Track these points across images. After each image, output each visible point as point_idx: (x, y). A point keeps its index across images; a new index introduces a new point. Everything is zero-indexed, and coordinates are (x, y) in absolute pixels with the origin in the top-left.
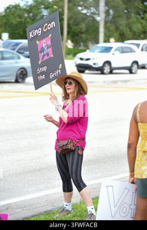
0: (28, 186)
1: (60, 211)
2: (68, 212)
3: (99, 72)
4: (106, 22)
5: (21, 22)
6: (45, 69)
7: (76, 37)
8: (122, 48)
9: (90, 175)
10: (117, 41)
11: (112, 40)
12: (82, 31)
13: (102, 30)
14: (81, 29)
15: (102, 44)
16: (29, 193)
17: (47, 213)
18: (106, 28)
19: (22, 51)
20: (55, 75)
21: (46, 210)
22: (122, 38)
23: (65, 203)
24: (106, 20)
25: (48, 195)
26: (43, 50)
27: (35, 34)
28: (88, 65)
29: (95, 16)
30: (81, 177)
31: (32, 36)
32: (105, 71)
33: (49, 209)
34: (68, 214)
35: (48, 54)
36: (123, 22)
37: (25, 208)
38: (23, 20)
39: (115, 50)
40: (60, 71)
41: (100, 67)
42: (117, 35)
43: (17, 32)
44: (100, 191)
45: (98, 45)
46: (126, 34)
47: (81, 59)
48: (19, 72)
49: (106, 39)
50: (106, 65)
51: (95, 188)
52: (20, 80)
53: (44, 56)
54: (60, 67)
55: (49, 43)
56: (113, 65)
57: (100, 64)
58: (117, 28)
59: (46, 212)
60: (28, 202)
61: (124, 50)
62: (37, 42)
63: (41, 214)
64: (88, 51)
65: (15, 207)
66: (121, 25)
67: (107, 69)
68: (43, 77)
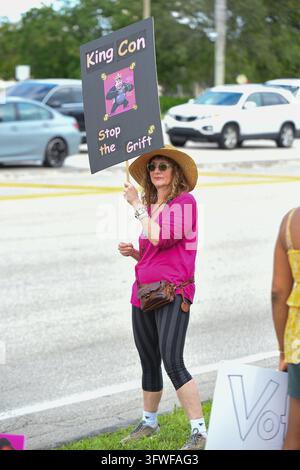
0: (68, 378)
1: (133, 429)
2: (150, 431)
3: (215, 145)
4: (228, 43)
5: (56, 42)
6: (116, 132)
7: (167, 74)
8: (262, 95)
9: (195, 356)
10: (251, 81)
11: (241, 79)
12: (181, 60)
13: (220, 58)
14: (178, 57)
15: (220, 88)
16: (71, 392)
17: (108, 432)
18: (228, 53)
19: (57, 103)
20: (137, 147)
21: (105, 426)
22: (261, 75)
23: (145, 414)
24: (230, 37)
25: (108, 396)
26: (114, 93)
27: (98, 59)
28: (192, 129)
29: (206, 30)
30: (181, 358)
31: (93, 63)
32: (227, 143)
33: (110, 425)
34: (149, 436)
35: (125, 103)
36: (263, 42)
37: (62, 424)
38: (59, 39)
39: (248, 100)
40: (149, 139)
41: (216, 135)
42: (251, 68)
43: (47, 63)
44: (214, 388)
45: (214, 90)
46: (269, 67)
47: (178, 118)
48: (51, 145)
49: (230, 76)
50: (230, 130)
51: (204, 383)
52: (53, 162)
53: (116, 105)
54: (151, 132)
55: (130, 79)
56: (245, 130)
57: (217, 129)
58: (251, 55)
59: (104, 431)
60: (68, 410)
61: (266, 100)
62: (104, 76)
63: (93, 435)
64: (191, 101)
65: (41, 420)
66: (258, 47)
67: (230, 139)
68: (112, 148)
